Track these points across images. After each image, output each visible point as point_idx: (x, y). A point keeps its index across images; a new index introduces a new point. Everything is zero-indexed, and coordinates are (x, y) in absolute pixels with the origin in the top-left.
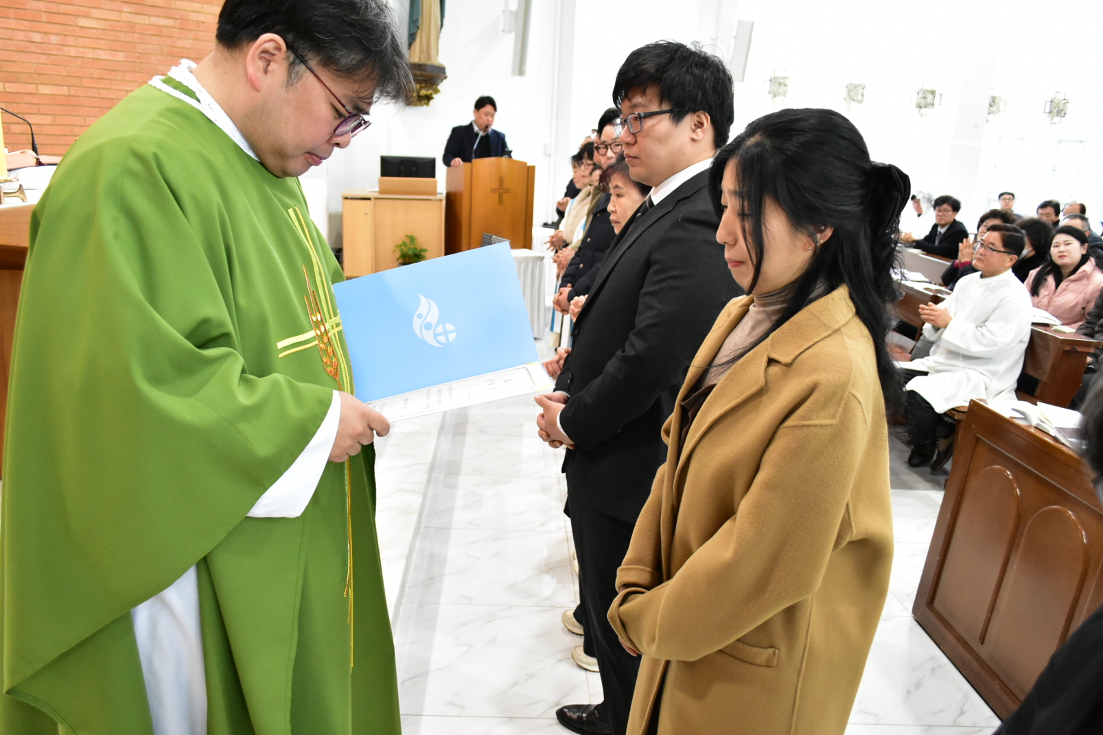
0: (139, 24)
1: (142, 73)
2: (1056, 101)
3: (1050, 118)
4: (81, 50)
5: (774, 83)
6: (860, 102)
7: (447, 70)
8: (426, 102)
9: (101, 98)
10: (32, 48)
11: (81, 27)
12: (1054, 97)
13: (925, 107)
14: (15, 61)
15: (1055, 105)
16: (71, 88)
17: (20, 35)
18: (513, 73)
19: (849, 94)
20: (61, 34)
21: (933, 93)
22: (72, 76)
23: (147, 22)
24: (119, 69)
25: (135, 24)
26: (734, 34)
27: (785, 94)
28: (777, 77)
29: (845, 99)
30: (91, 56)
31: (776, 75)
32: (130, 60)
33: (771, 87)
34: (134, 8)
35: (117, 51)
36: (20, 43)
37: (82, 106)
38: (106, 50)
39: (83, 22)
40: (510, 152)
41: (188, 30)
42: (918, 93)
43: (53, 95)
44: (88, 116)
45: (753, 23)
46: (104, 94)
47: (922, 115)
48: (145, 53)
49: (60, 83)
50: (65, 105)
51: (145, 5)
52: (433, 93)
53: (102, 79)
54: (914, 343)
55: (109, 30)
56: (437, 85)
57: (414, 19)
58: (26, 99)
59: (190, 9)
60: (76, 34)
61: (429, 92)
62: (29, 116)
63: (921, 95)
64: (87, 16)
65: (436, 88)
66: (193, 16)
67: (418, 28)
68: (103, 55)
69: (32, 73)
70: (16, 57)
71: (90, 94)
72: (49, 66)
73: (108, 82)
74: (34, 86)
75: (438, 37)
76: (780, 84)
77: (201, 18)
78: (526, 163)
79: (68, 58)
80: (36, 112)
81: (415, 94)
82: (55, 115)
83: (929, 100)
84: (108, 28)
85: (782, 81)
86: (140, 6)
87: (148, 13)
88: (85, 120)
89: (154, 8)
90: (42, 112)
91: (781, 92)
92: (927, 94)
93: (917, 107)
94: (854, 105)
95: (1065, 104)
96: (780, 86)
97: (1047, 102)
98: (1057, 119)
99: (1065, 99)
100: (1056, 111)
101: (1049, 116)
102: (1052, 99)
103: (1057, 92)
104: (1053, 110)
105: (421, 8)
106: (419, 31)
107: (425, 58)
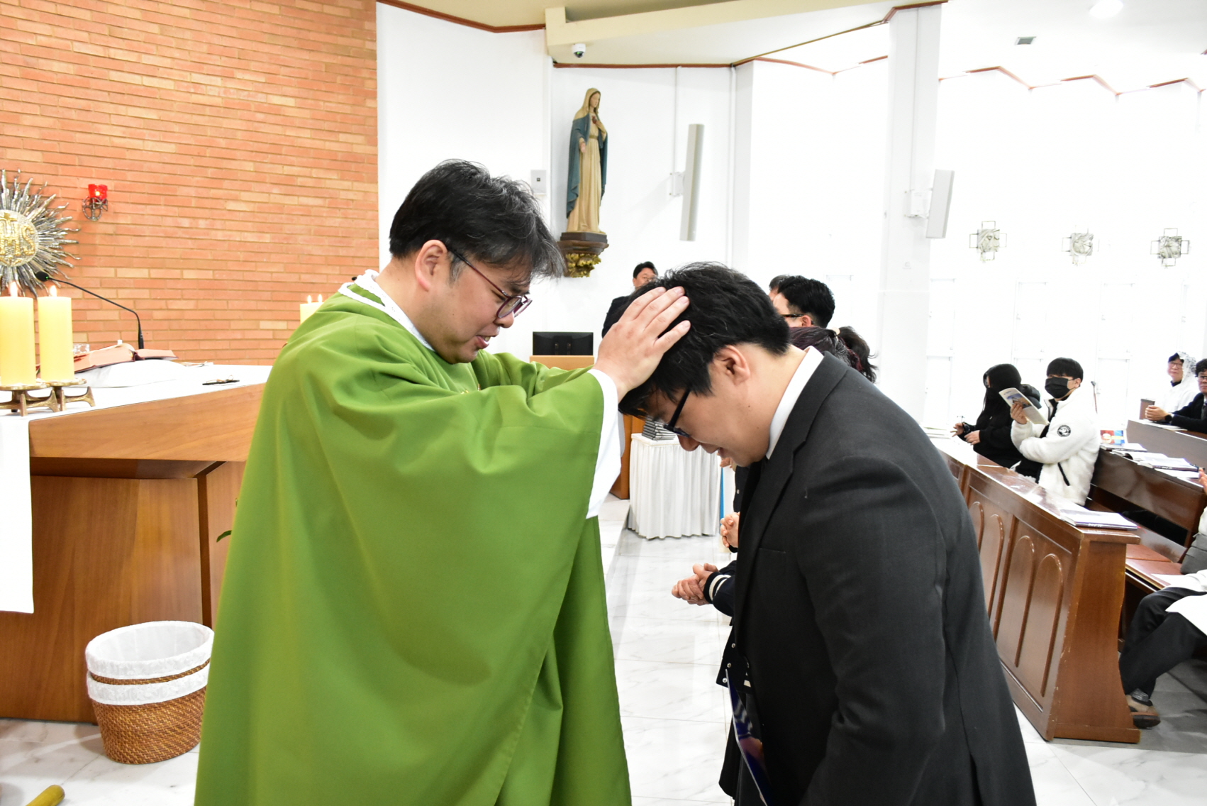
0: (287, 204)
1: (288, 254)
4: (229, 233)
5: (983, 237)
6: (1089, 254)
7: (608, 238)
8: (585, 272)
9: (245, 281)
10: (180, 233)
11: (230, 210)
13: (1170, 257)
14: (162, 247)
16: (217, 272)
17: (169, 221)
18: (681, 239)
19: (1074, 245)
20: (209, 218)
21: (1178, 240)
22: (218, 260)
23: (296, 203)
24: (266, 251)
25: (284, 205)
26: (932, 187)
27: (996, 249)
28: (985, 230)
29: (1069, 251)
30: (238, 239)
31: (984, 228)
32: (277, 241)
33: (978, 241)
34: (284, 189)
35: (263, 232)
36: (168, 229)
37: (226, 290)
38: (253, 232)
39: (231, 205)
41: (337, 208)
42: (1159, 241)
43: (197, 279)
44: (231, 299)
45: (953, 174)
46: (249, 276)
48: (292, 234)
49: (206, 267)
50: (210, 289)
51: (294, 186)
52: (593, 263)
53: (248, 261)
54: (1184, 549)
55: (258, 212)
56: (597, 256)
57: (573, 188)
58: (171, 284)
59: (340, 188)
60: (224, 218)
61: (589, 262)
62: (171, 301)
63: (1162, 244)
64: (236, 200)
65: (597, 257)
66: (343, 195)
67: (577, 196)
68: (250, 237)
69: (177, 259)
70: (163, 242)
71: (235, 277)
72: (195, 250)
73: (254, 264)
74: (178, 271)
75: (599, 204)
76: (989, 238)
77: (351, 196)
79: (216, 242)
80: (180, 297)
81: (574, 265)
82: (197, 299)
83: (1174, 249)
84: (256, 210)
85: (992, 234)
86: (289, 187)
87: (298, 194)
88: (228, 303)
89: (304, 188)
90: (184, 297)
91: (991, 246)
92: (1171, 242)
93: (1160, 257)
94: (1081, 258)
96: (989, 240)
105: (580, 175)
106: (578, 199)
107: (585, 226)
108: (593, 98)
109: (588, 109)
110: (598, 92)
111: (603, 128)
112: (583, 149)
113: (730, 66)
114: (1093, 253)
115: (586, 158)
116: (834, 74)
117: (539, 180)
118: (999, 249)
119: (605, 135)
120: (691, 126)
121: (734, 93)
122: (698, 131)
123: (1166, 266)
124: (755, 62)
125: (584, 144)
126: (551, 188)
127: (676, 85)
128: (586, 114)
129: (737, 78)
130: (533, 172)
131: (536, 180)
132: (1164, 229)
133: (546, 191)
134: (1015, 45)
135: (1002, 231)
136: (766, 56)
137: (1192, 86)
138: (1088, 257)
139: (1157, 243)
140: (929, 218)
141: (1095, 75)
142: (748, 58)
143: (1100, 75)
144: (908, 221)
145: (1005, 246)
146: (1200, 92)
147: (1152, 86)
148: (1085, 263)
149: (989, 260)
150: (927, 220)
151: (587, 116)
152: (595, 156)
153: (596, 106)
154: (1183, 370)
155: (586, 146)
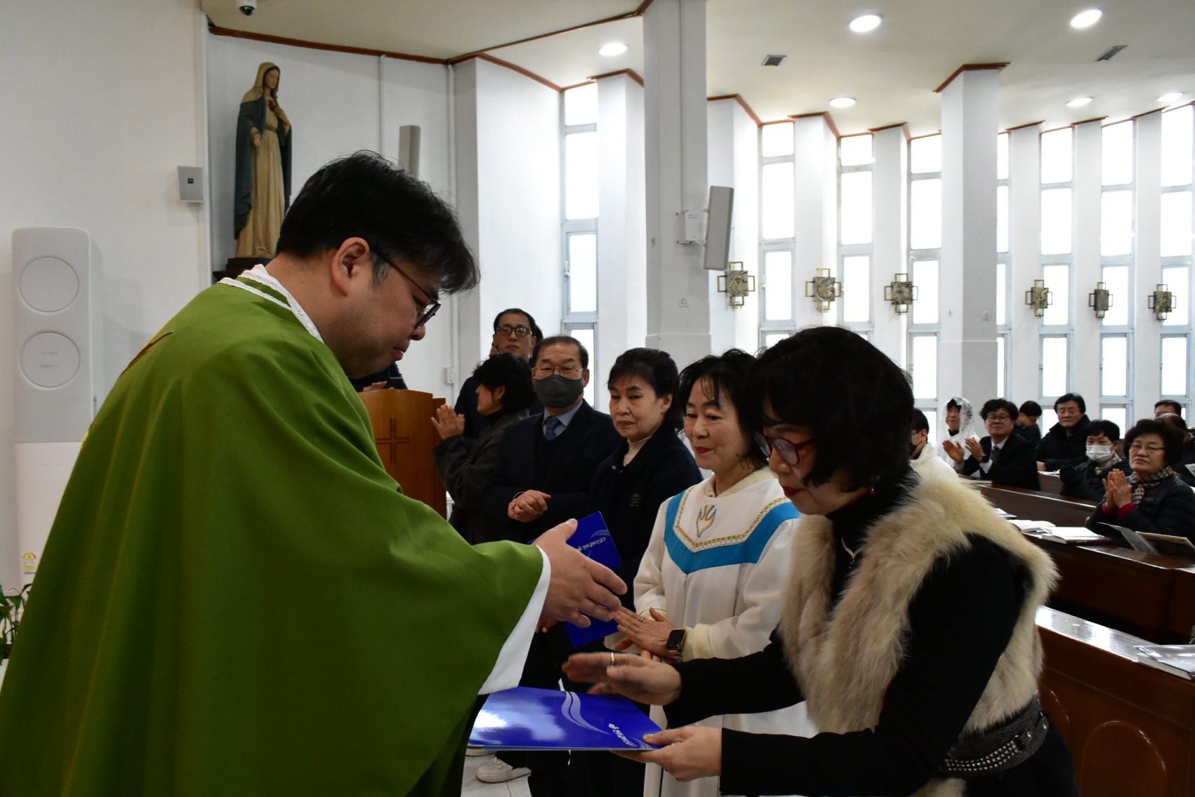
2: (1037, 291)
3: (1033, 310)
5: (732, 279)
6: (831, 299)
12: (1033, 286)
13: (903, 303)
19: (817, 290)
21: (909, 285)
26: (706, 206)
27: (745, 293)
29: (813, 296)
31: (732, 269)
33: (726, 285)
40: (402, 380)
42: (892, 287)
45: (731, 191)
47: (900, 313)
57: (244, 195)
63: (896, 289)
67: (250, 207)
76: (738, 280)
78: (431, 395)
83: (906, 295)
85: (740, 277)
91: (740, 290)
92: (902, 288)
93: (893, 304)
94: (825, 304)
95: (1046, 294)
96: (738, 282)
97: (1027, 292)
98: (1040, 311)
99: (1045, 289)
100: (1038, 302)
101: (1031, 308)
102: (1032, 288)
103: (1036, 281)
104: (1035, 301)
105: (253, 178)
106: (252, 212)
107: (263, 250)
108: (269, 76)
109: (262, 91)
110: (276, 68)
112: (257, 141)
113: (446, 62)
114: (836, 298)
115: (261, 155)
116: (562, 91)
117: (191, 181)
118: (750, 293)
119: (288, 128)
120: (402, 129)
121: (452, 97)
122: (411, 136)
124: (478, 61)
125: (258, 135)
126: (211, 195)
127: (380, 77)
128: (259, 96)
129: (455, 76)
130: (182, 170)
131: (187, 181)
132: (896, 274)
133: (202, 199)
134: (762, 65)
135: (749, 274)
136: (491, 53)
137: (907, 133)
138: (831, 303)
139: (890, 288)
140: (706, 245)
141: (827, 112)
142: (469, 54)
143: (831, 112)
144: (682, 249)
145: (754, 290)
146: (909, 142)
147: (873, 130)
148: (828, 309)
149: (737, 305)
150: (704, 248)
151: (262, 99)
152: (274, 155)
153: (273, 87)
154: (961, 417)
155: (260, 139)
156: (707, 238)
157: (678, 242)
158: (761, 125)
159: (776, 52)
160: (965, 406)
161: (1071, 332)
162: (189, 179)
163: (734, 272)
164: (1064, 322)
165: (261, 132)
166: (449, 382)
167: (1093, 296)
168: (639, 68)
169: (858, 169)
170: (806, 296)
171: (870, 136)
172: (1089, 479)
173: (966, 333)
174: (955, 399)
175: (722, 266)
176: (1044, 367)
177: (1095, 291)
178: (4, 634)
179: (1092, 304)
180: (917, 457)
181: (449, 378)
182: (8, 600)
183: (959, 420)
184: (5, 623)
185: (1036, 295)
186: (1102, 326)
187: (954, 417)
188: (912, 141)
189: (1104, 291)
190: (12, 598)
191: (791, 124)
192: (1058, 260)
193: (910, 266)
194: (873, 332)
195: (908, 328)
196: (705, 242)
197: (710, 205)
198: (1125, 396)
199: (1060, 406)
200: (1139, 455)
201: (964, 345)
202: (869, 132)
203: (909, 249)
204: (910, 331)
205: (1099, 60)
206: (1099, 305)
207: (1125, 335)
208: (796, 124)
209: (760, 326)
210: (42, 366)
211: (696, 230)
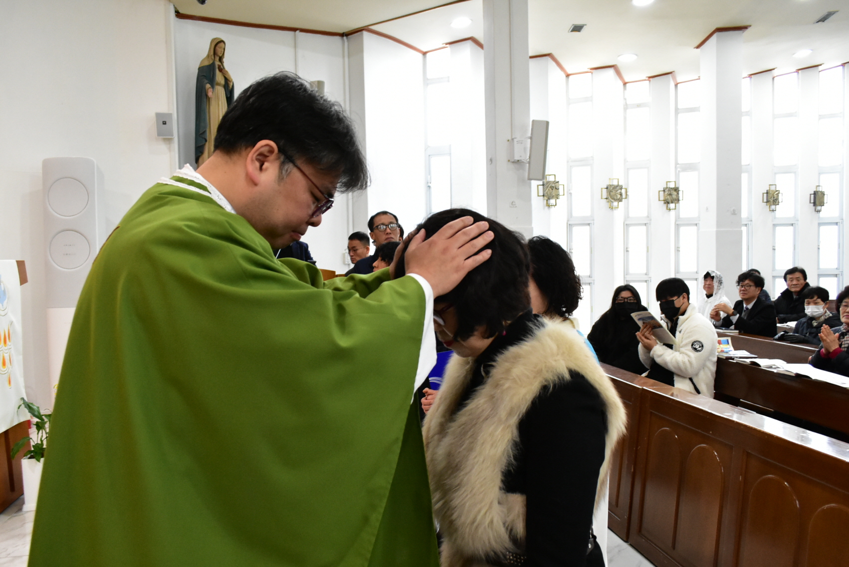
2: (771, 192)
5: (547, 187)
6: (620, 200)
12: (768, 189)
13: (672, 203)
15: (771, 195)
19: (609, 194)
21: (676, 190)
26: (529, 135)
27: (557, 197)
29: (606, 198)
31: (547, 180)
33: (544, 191)
42: (664, 191)
45: (547, 123)
57: (201, 133)
63: (666, 193)
67: (206, 141)
78: (334, 272)
83: (674, 196)
85: (553, 185)
91: (554, 194)
92: (672, 192)
93: (665, 203)
94: (615, 204)
95: (778, 194)
96: (552, 189)
97: (763, 194)
98: (773, 207)
99: (777, 191)
100: (772, 201)
101: (767, 205)
102: (767, 191)
103: (770, 185)
104: (770, 200)
105: (208, 124)
106: (207, 143)
108: (217, 47)
109: (213, 58)
110: (222, 41)
111: (230, 78)
112: (210, 94)
113: (342, 35)
114: (623, 200)
115: (213, 103)
116: (425, 54)
117: (164, 123)
118: (560, 197)
119: (231, 84)
121: (346, 59)
123: (670, 210)
124: (365, 33)
125: (211, 89)
126: (178, 133)
127: (295, 47)
128: (211, 62)
129: (349, 46)
130: (158, 115)
132: (667, 182)
133: (173, 136)
134: (569, 32)
135: (560, 183)
136: (373, 28)
137: (674, 78)
138: (620, 203)
139: (663, 192)
140: (529, 163)
141: (616, 65)
142: (359, 28)
143: (619, 65)
144: (511, 166)
145: (564, 195)
146: (676, 85)
147: (650, 77)
148: (618, 208)
149: (551, 206)
150: (528, 165)
151: (213, 64)
152: (222, 103)
153: (221, 55)
154: (714, 284)
155: (212, 93)
156: (530, 157)
157: (509, 161)
158: (568, 76)
159: (578, 22)
160: (717, 276)
161: (796, 222)
162: (163, 122)
163: (548, 182)
164: (791, 215)
165: (213, 87)
166: (346, 263)
167: (812, 196)
168: (480, 37)
169: (639, 106)
170: (602, 198)
171: (648, 81)
172: (809, 330)
173: (719, 224)
174: (710, 272)
175: (541, 178)
176: (776, 248)
177: (814, 192)
178: (42, 441)
179: (812, 201)
180: (683, 314)
181: (346, 260)
182: (43, 417)
183: (713, 286)
184: (42, 433)
185: (770, 195)
186: (819, 218)
187: (709, 285)
188: (679, 85)
189: (821, 192)
190: (46, 416)
191: (590, 74)
192: (787, 170)
193: (677, 175)
194: (650, 224)
195: (676, 221)
196: (528, 160)
197: (532, 134)
198: (837, 269)
199: (789, 276)
200: (847, 312)
201: (718, 233)
202: (647, 79)
203: (677, 163)
204: (677, 223)
205: (817, 22)
206: (817, 203)
207: (837, 224)
208: (593, 74)
209: (568, 221)
210: (64, 255)
211: (522, 152)
